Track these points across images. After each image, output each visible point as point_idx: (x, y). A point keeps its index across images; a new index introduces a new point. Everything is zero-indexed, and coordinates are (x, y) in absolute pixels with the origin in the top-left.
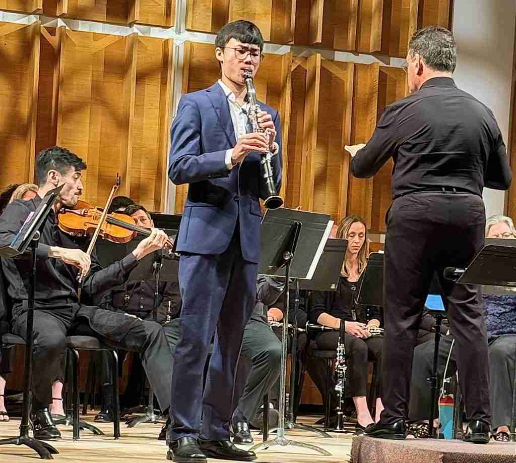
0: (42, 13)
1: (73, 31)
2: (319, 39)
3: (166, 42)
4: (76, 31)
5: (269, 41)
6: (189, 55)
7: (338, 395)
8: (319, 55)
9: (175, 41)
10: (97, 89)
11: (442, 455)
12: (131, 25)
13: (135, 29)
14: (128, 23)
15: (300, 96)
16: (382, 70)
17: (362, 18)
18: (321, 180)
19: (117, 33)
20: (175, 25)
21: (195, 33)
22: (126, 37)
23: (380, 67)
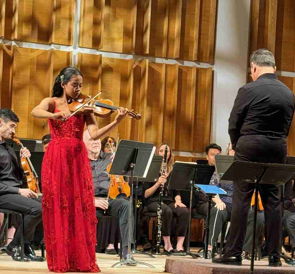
0: (4, 38)
1: (20, 47)
2: (147, 52)
3: (69, 53)
4: (22, 48)
5: (122, 52)
6: (80, 60)
7: (158, 236)
8: (147, 60)
9: (73, 53)
10: (32, 77)
11: (212, 269)
12: (50, 45)
13: (53, 47)
14: (49, 43)
15: (138, 81)
16: (180, 67)
17: (170, 41)
18: (149, 124)
19: (43, 49)
20: (73, 45)
21: (83, 49)
22: (48, 50)
23: (179, 66)
